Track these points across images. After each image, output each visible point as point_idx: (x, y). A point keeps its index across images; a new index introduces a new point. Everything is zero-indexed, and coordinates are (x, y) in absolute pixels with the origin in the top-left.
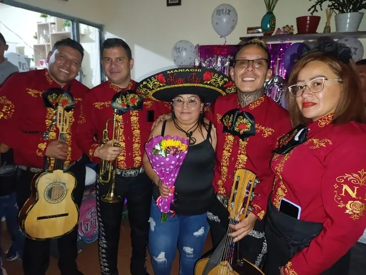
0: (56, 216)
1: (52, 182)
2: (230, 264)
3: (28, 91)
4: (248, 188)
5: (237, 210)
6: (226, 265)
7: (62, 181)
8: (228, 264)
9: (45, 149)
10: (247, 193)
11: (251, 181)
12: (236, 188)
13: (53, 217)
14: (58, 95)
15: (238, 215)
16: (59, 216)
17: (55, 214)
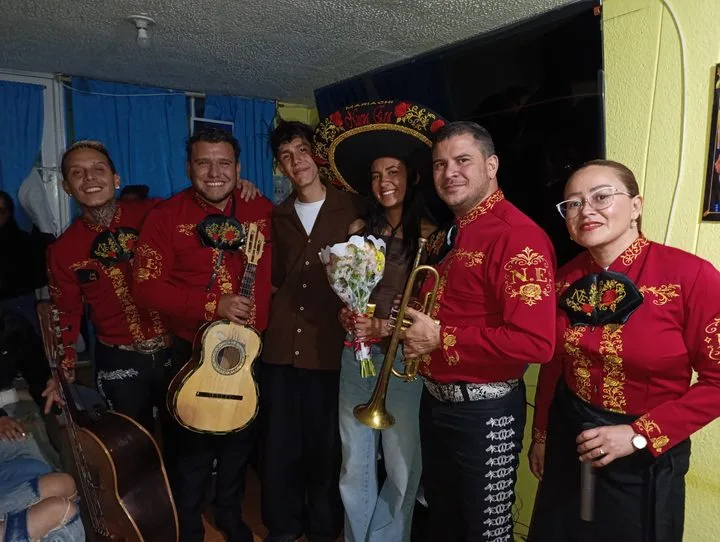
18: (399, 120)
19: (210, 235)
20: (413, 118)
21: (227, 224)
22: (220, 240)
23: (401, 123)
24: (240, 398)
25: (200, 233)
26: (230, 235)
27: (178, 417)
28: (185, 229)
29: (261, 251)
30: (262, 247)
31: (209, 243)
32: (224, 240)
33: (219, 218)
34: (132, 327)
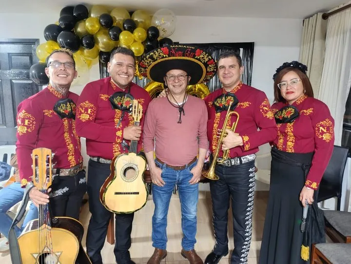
0: (129, 193)
1: (127, 163)
2: (48, 225)
3: (101, 96)
4: (48, 161)
5: (42, 182)
6: (46, 227)
7: (136, 163)
8: (47, 226)
9: (122, 135)
10: (48, 165)
11: (48, 155)
12: (36, 165)
13: (127, 193)
14: (121, 98)
15: (45, 185)
16: (131, 193)
17: (129, 192)
18: (196, 57)
19: (116, 102)
20: (203, 58)
21: (126, 97)
22: (122, 105)
23: (197, 59)
24: (138, 193)
25: (111, 101)
26: (128, 103)
27: (106, 206)
28: (104, 97)
29: (141, 114)
30: (141, 112)
31: (116, 107)
32: (124, 105)
33: (121, 94)
34: (70, 158)
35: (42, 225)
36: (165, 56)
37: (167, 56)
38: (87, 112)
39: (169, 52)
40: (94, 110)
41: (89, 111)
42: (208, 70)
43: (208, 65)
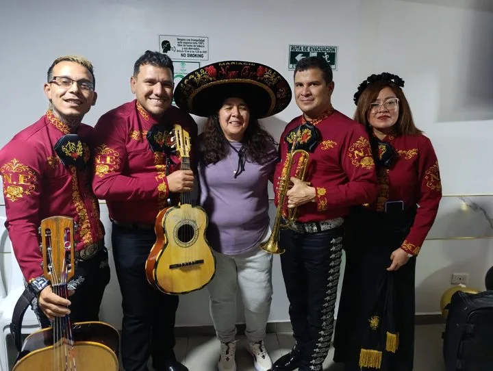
35: (59, 338)
36: (211, 79)
37: (215, 79)
38: (106, 161)
39: (217, 72)
40: (116, 158)
41: (108, 159)
42: (279, 96)
43: (278, 90)
